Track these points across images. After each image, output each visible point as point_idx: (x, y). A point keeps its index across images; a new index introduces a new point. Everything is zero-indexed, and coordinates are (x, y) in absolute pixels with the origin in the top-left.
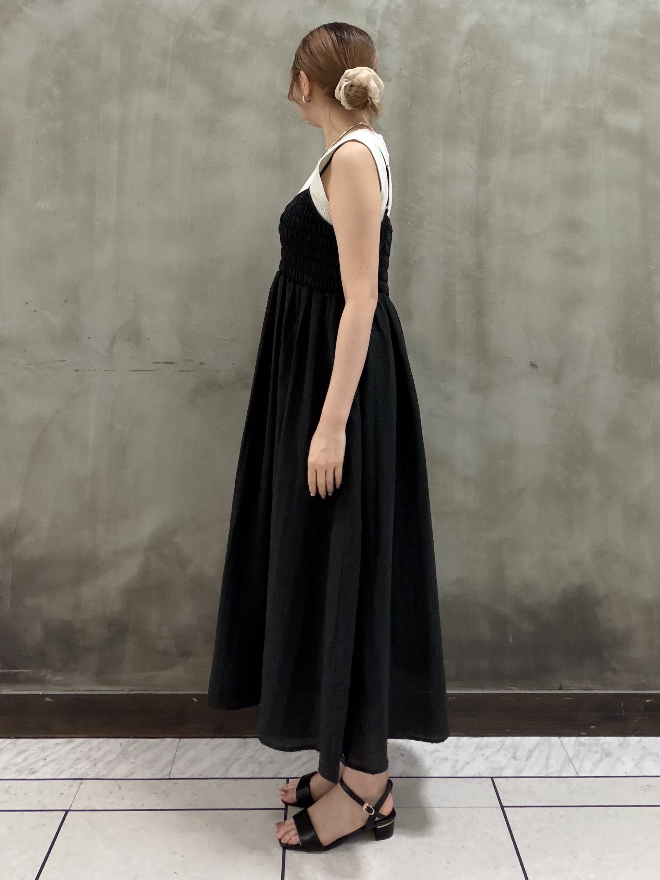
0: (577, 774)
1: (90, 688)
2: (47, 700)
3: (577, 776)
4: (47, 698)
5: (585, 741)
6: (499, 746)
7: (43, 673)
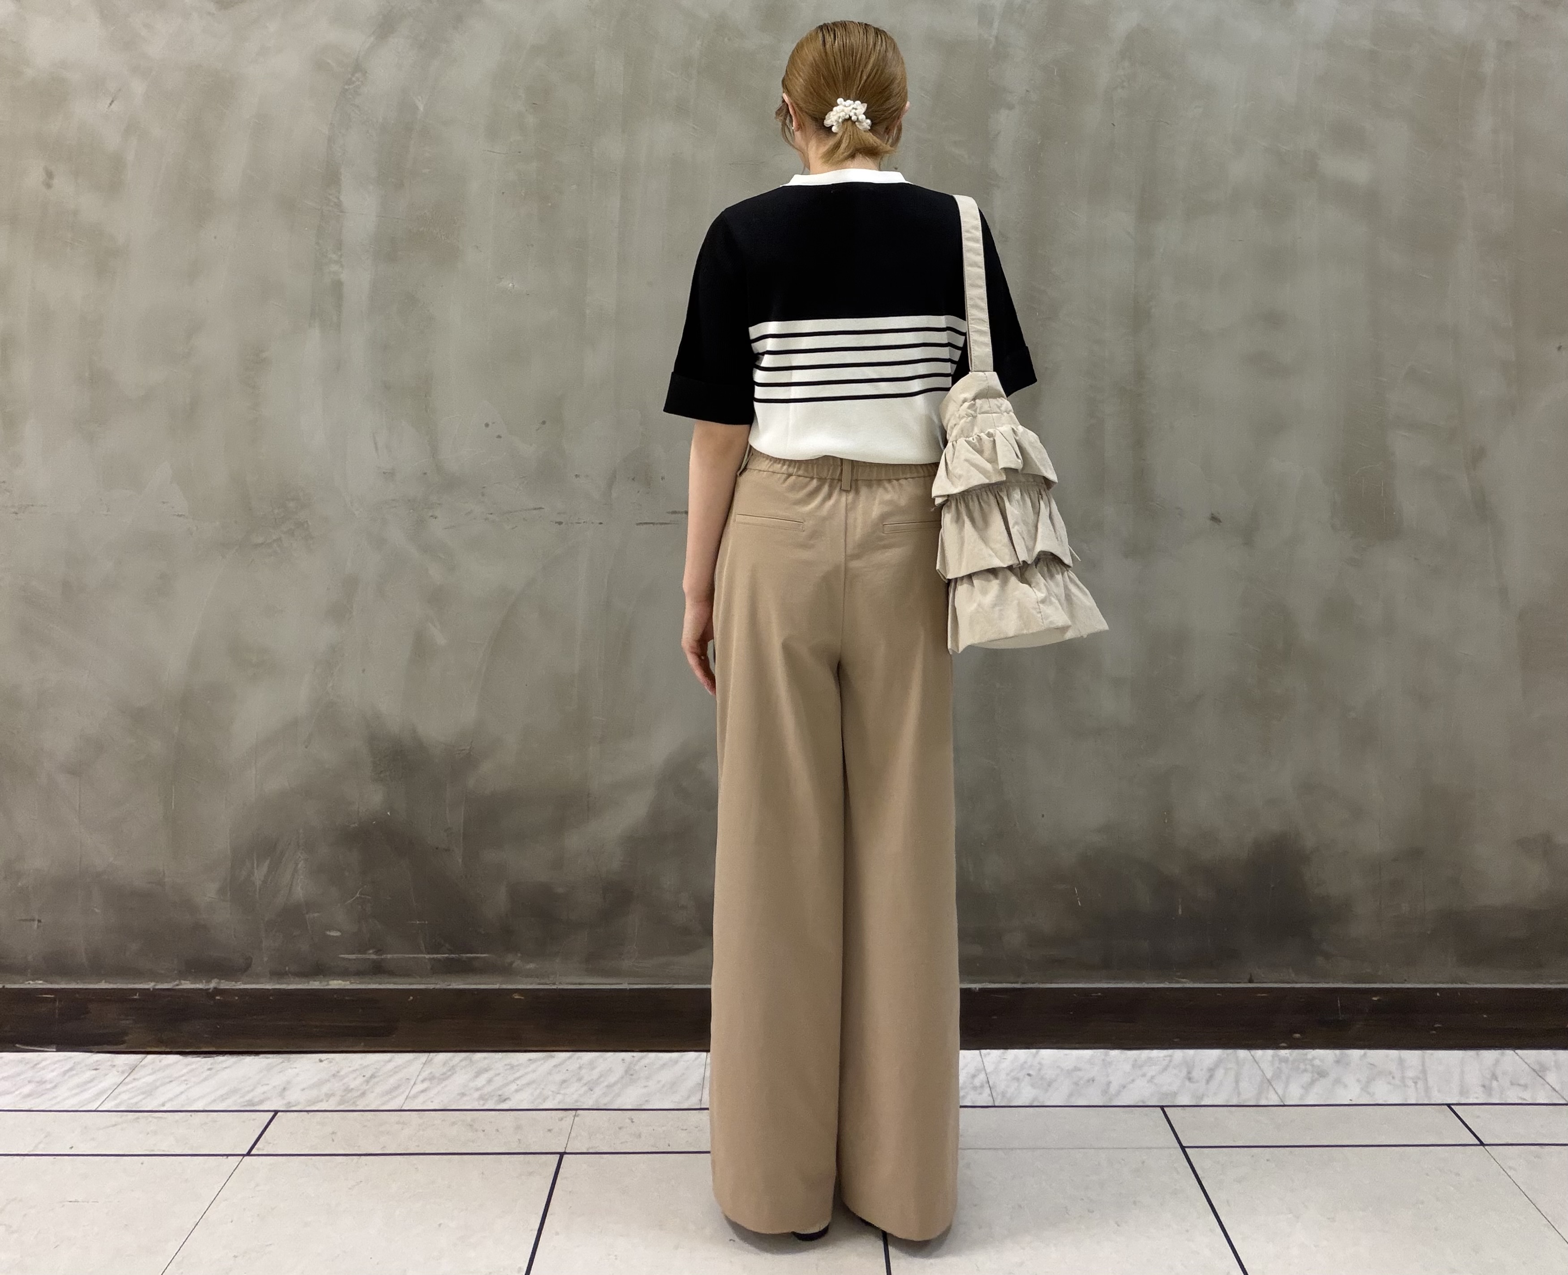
0: (1282, 1102)
1: (578, 981)
2: (515, 997)
3: (1282, 1104)
4: (516, 994)
5: (1286, 1055)
6: (1165, 1063)
7: (509, 958)
